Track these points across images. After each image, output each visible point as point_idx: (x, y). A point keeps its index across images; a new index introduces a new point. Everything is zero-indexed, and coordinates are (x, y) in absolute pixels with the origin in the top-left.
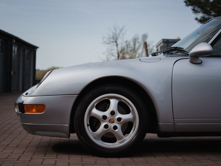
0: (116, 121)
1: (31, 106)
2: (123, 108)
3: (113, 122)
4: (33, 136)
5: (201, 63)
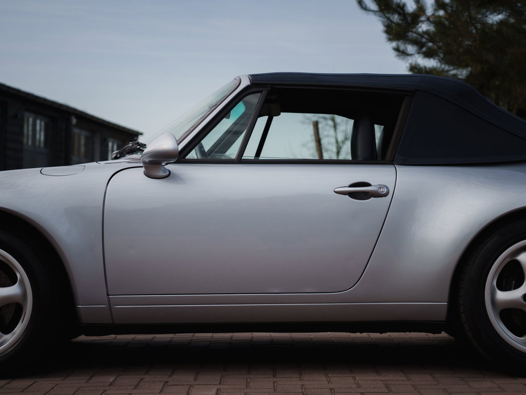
5: (168, 176)
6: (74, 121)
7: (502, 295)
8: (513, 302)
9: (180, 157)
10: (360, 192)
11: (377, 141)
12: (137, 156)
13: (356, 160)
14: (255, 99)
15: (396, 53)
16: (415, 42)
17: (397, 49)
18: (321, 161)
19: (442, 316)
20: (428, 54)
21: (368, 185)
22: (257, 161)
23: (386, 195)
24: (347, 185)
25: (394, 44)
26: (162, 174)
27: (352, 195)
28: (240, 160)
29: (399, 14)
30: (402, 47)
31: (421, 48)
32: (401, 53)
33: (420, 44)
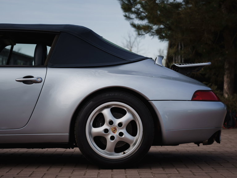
7: (95, 130)
8: (99, 133)
10: (28, 81)
15: (125, 18)
17: (126, 16)
19: (67, 140)
20: (142, 19)
21: (32, 77)
23: (41, 82)
24: (22, 77)
25: (125, 14)
27: (24, 82)
30: (128, 15)
31: (139, 15)
32: (128, 18)
33: (138, 14)
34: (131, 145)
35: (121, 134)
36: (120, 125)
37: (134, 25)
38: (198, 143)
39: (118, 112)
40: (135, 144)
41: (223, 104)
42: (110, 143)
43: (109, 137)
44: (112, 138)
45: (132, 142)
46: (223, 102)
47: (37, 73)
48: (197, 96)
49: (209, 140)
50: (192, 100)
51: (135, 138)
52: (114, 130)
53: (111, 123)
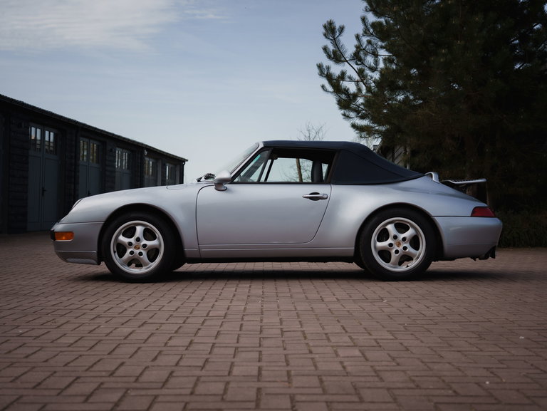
0: (141, 248)
1: (62, 233)
2: (149, 234)
3: (139, 248)
4: (64, 262)
5: (226, 190)
6: (146, 153)
7: (379, 244)
8: (384, 247)
9: (231, 181)
10: (314, 197)
11: (324, 175)
12: (211, 180)
13: (313, 182)
14: (266, 153)
15: (343, 117)
16: (354, 110)
17: (344, 115)
18: (301, 183)
19: (352, 254)
20: (362, 117)
21: (318, 194)
22: (266, 183)
23: (326, 198)
24: (309, 194)
25: (342, 111)
26: (223, 189)
27: (311, 198)
28: (259, 182)
29: (345, 94)
30: (347, 113)
31: (358, 114)
32: (346, 117)
33: (357, 111)
34: (414, 259)
35: (405, 248)
36: (404, 239)
37: (354, 126)
38: (474, 258)
39: (402, 228)
40: (418, 258)
41: (499, 220)
42: (394, 257)
43: (394, 251)
44: (397, 252)
45: (415, 255)
46: (498, 218)
47: (322, 190)
48: (476, 213)
49: (486, 255)
50: (471, 216)
51: (418, 252)
52: (399, 245)
53: (395, 237)
